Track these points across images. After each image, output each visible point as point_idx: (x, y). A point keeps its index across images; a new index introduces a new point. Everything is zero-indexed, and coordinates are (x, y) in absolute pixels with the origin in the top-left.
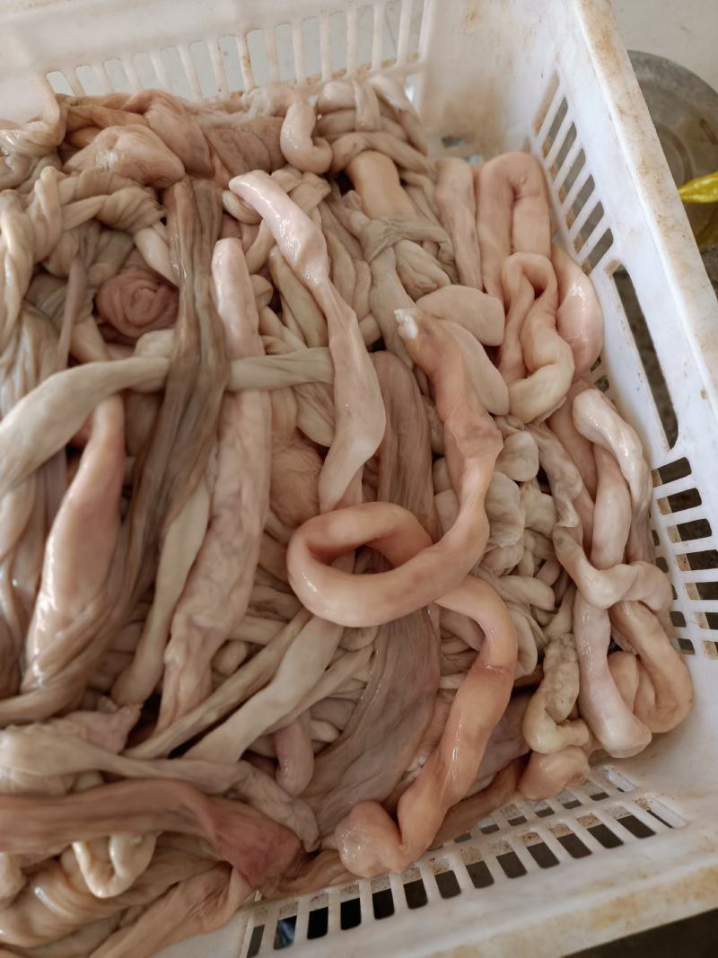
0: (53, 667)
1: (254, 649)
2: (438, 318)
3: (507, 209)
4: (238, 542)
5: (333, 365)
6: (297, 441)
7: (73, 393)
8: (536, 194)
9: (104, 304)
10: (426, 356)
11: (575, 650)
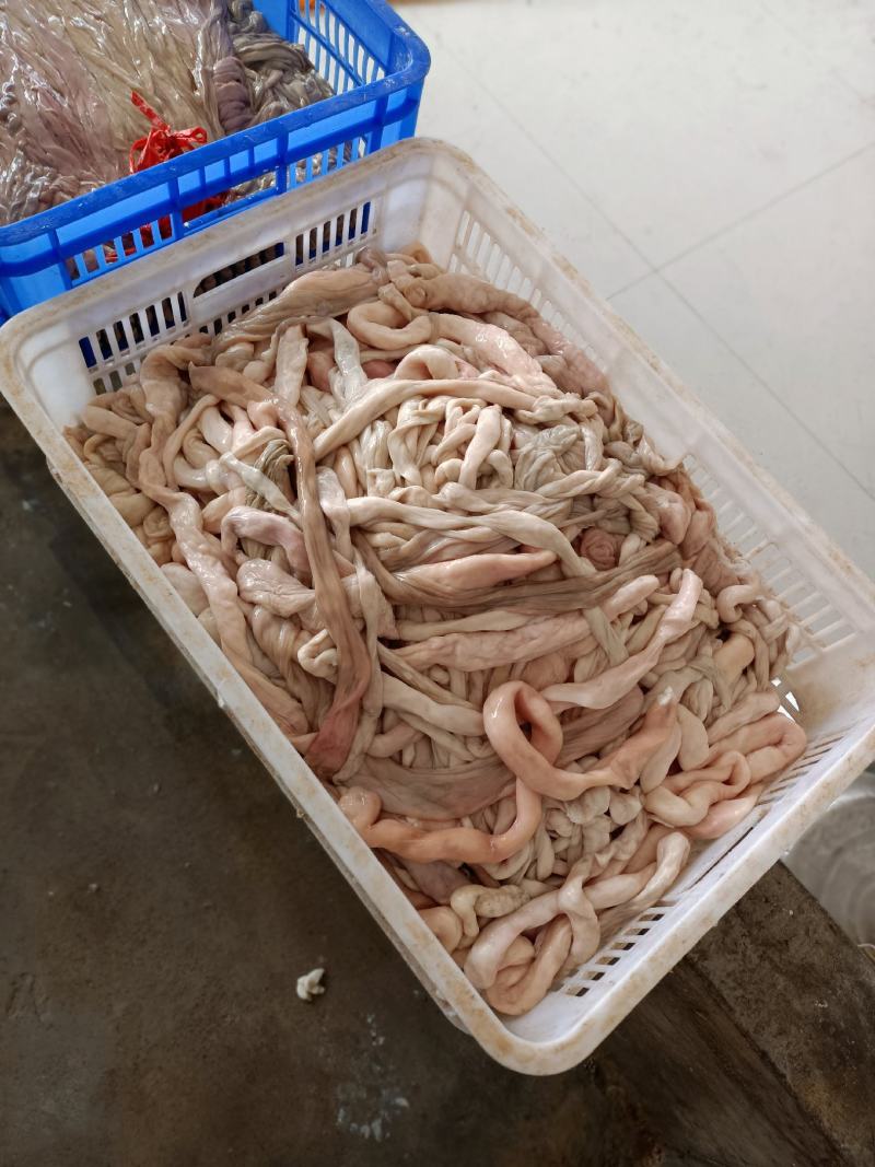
0: (413, 583)
1: (447, 687)
2: (678, 719)
3: (766, 742)
4: (507, 649)
5: (623, 662)
6: (569, 664)
7: (551, 537)
8: (786, 756)
9: (590, 534)
10: (653, 718)
11: (522, 905)
